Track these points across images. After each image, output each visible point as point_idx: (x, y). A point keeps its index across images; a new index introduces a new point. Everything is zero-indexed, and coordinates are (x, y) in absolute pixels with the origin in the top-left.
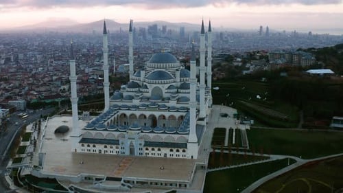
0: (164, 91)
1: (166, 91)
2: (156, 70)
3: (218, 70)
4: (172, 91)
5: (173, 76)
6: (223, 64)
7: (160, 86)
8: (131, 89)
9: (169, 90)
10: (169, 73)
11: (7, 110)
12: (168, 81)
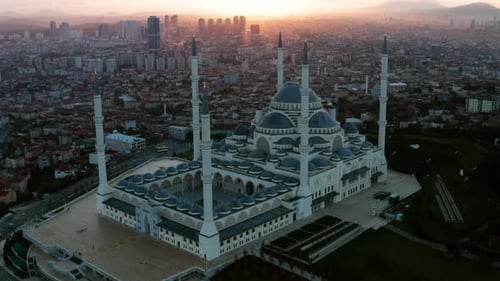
0: (272, 145)
1: (275, 146)
2: (274, 111)
4: (281, 146)
5: (293, 123)
7: (267, 137)
8: (238, 136)
9: (278, 146)
10: (289, 118)
11: (142, 140)
12: (280, 130)
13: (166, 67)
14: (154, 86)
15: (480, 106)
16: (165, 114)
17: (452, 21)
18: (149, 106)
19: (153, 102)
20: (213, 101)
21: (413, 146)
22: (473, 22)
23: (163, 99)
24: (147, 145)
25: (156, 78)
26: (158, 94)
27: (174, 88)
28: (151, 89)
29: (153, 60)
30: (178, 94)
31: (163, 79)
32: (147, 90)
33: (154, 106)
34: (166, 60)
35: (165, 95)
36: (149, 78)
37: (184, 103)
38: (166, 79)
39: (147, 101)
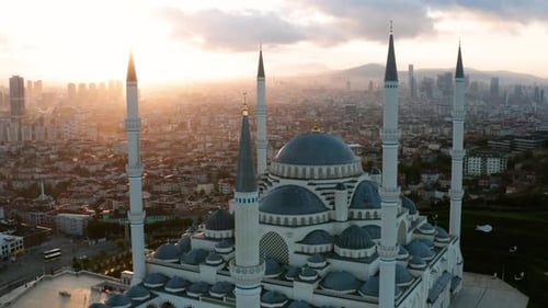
0: (292, 247)
1: (299, 247)
3: (523, 168)
4: (314, 248)
5: (327, 203)
6: (537, 153)
7: (281, 231)
8: (212, 233)
9: (306, 248)
10: (318, 193)
11: (19, 238)
12: (307, 217)
13: (33, 137)
14: (22, 159)
15: (484, 167)
16: (43, 197)
17: (349, 83)
18: (18, 185)
19: (23, 180)
20: (108, 177)
21: (481, 228)
22: (371, 83)
23: (37, 176)
24: (26, 245)
25: (23, 149)
26: (29, 170)
27: (49, 162)
28: (17, 164)
29: (17, 130)
30: (57, 168)
31: (32, 151)
32: (12, 164)
33: (26, 185)
34: (33, 129)
35: (38, 170)
36: (14, 149)
37: (67, 180)
38: (36, 150)
39: (14, 179)
